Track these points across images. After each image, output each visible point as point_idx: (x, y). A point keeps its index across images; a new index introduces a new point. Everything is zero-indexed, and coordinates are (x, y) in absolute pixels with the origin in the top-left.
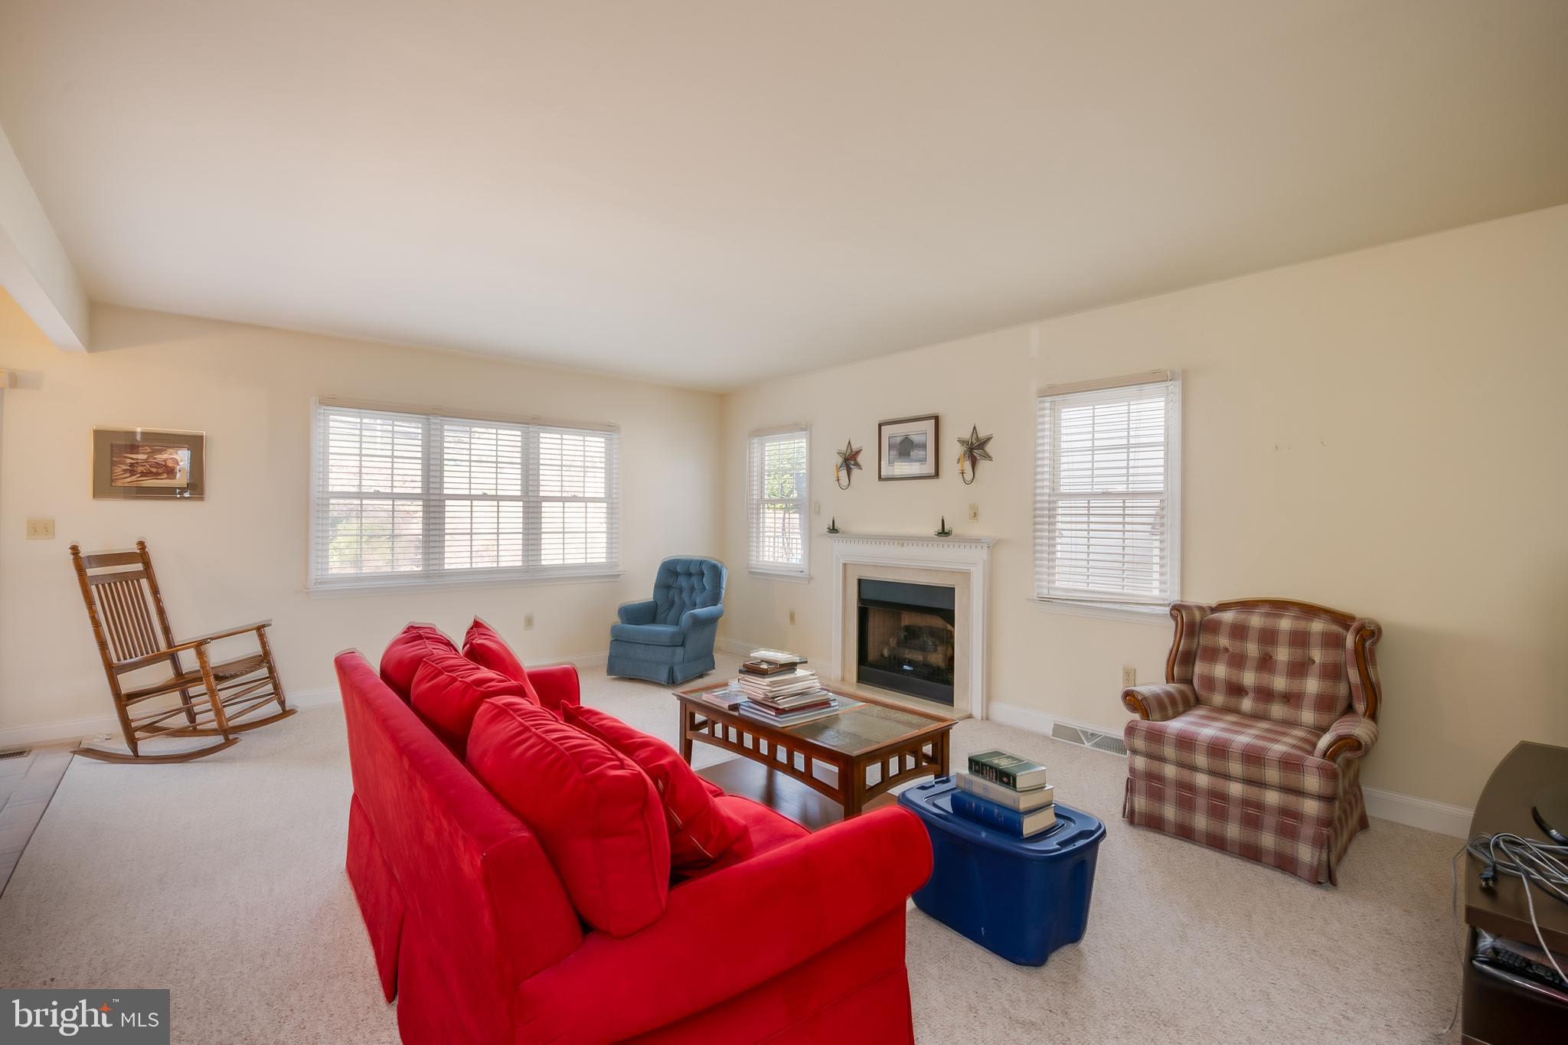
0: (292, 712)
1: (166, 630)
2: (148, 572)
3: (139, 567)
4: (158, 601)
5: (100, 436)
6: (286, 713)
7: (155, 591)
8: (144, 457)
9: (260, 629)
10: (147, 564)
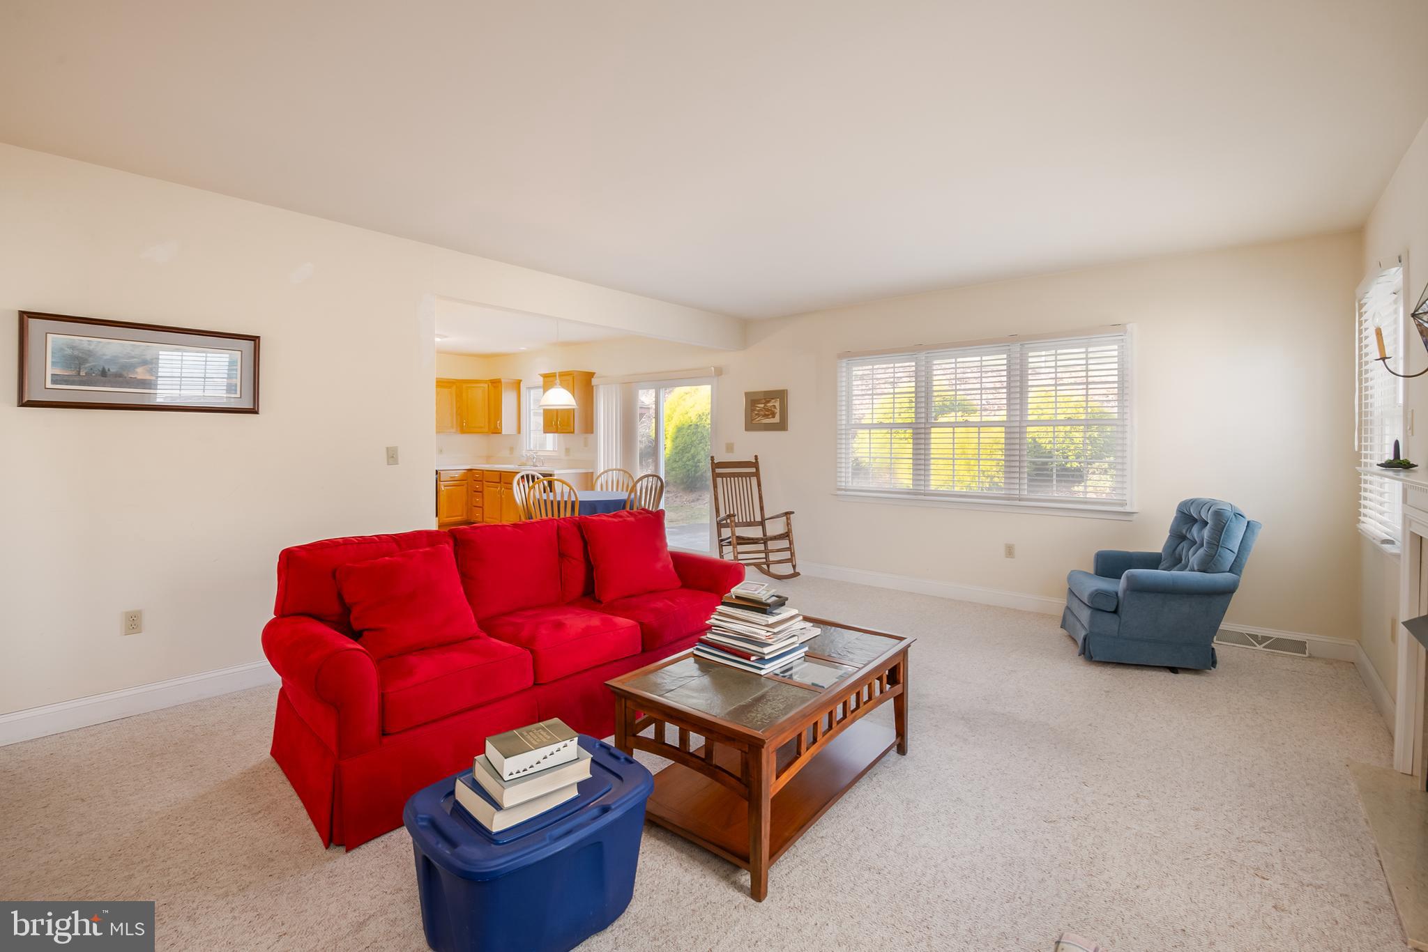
0: (798, 574)
1: (762, 509)
2: (757, 474)
3: (753, 470)
4: (760, 490)
5: (747, 394)
6: (796, 574)
7: (759, 485)
8: (762, 406)
9: (787, 514)
10: (758, 469)
